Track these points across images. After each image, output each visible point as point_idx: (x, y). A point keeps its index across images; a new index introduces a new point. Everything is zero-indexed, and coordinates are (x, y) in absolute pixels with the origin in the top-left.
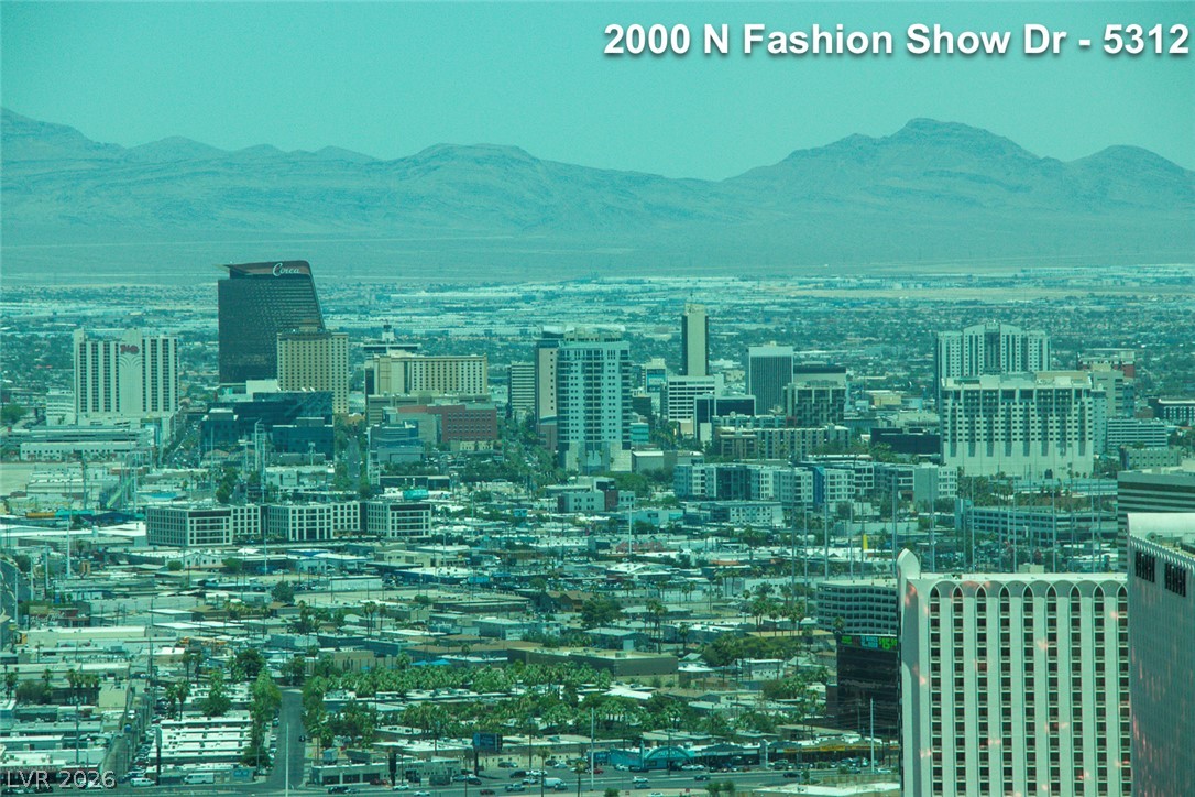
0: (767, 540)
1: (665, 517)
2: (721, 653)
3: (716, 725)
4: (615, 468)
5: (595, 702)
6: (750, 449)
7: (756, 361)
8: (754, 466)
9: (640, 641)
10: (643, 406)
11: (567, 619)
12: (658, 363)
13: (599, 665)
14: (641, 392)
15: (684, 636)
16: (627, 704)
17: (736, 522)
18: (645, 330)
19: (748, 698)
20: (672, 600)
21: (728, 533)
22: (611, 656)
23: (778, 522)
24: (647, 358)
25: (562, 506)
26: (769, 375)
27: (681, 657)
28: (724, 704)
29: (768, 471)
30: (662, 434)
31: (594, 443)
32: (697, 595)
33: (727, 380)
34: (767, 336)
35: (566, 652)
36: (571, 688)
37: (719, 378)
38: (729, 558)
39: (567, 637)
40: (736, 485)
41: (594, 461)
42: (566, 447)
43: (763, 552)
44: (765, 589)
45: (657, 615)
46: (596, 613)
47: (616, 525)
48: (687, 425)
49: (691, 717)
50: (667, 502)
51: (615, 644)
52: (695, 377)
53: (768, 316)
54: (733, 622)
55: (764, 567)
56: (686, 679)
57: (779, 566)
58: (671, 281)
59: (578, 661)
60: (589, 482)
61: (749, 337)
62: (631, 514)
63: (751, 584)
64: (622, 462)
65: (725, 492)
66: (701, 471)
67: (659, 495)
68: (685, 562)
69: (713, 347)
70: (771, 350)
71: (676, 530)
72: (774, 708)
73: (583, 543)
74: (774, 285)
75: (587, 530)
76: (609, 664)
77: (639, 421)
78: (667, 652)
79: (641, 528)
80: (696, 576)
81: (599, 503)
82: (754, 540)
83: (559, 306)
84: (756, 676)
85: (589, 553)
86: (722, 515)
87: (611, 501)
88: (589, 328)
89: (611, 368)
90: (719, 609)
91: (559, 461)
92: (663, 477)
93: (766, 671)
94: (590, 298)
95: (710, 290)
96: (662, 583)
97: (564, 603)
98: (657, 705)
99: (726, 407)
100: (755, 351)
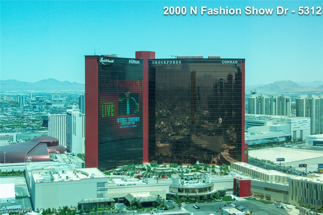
0: (37, 112)
1: (29, 110)
2: (33, 121)
3: (33, 127)
4: (24, 106)
5: (22, 125)
6: (36, 104)
7: (37, 97)
8: (36, 106)
9: (26, 120)
10: (27, 101)
11: (20, 118)
12: (28, 97)
13: (23, 122)
14: (27, 100)
15: (30, 120)
16: (25, 125)
17: (35, 110)
18: (27, 95)
19: (36, 124)
20: (29, 117)
21: (34, 111)
22: (24, 121)
23: (38, 110)
24: (27, 97)
25: (20, 109)
26: (37, 98)
27: (30, 121)
28: (33, 125)
29: (37, 106)
30: (28, 103)
31: (22, 104)
32: (31, 116)
33: (34, 99)
34: (37, 95)
35: (20, 121)
36: (20, 124)
37: (33, 99)
38: (34, 113)
39: (20, 120)
40: (35, 107)
41: (23, 105)
42: (20, 104)
43: (37, 113)
44: (37, 116)
45: (28, 118)
46: (22, 118)
47: (24, 111)
48: (31, 103)
49: (31, 126)
50: (29, 109)
51: (24, 120)
52: (31, 99)
53: (37, 94)
54: (34, 118)
55: (37, 114)
56: (30, 123)
57: (38, 114)
58: (29, 91)
59: (21, 122)
60: (22, 107)
61: (36, 95)
62: (26, 110)
63: (36, 115)
64: (25, 105)
65: (34, 108)
66: (32, 106)
67: (28, 108)
68: (30, 114)
69: (33, 96)
70: (38, 96)
71: (29, 111)
72: (38, 125)
73: (22, 112)
74: (38, 91)
75: (22, 111)
76: (24, 122)
77: (27, 102)
78: (29, 121)
79: (27, 111)
80: (31, 115)
81: (23, 109)
82: (36, 112)
83: (19, 93)
84: (36, 123)
85: (22, 113)
86: (33, 110)
87: (24, 109)
88: (22, 95)
89: (24, 98)
90: (33, 117)
91: (19, 105)
92: (28, 107)
93: (37, 122)
94: (22, 92)
95: (33, 92)
96: (28, 115)
97: (20, 117)
98: (28, 125)
99: (34, 101)
100: (36, 97)
